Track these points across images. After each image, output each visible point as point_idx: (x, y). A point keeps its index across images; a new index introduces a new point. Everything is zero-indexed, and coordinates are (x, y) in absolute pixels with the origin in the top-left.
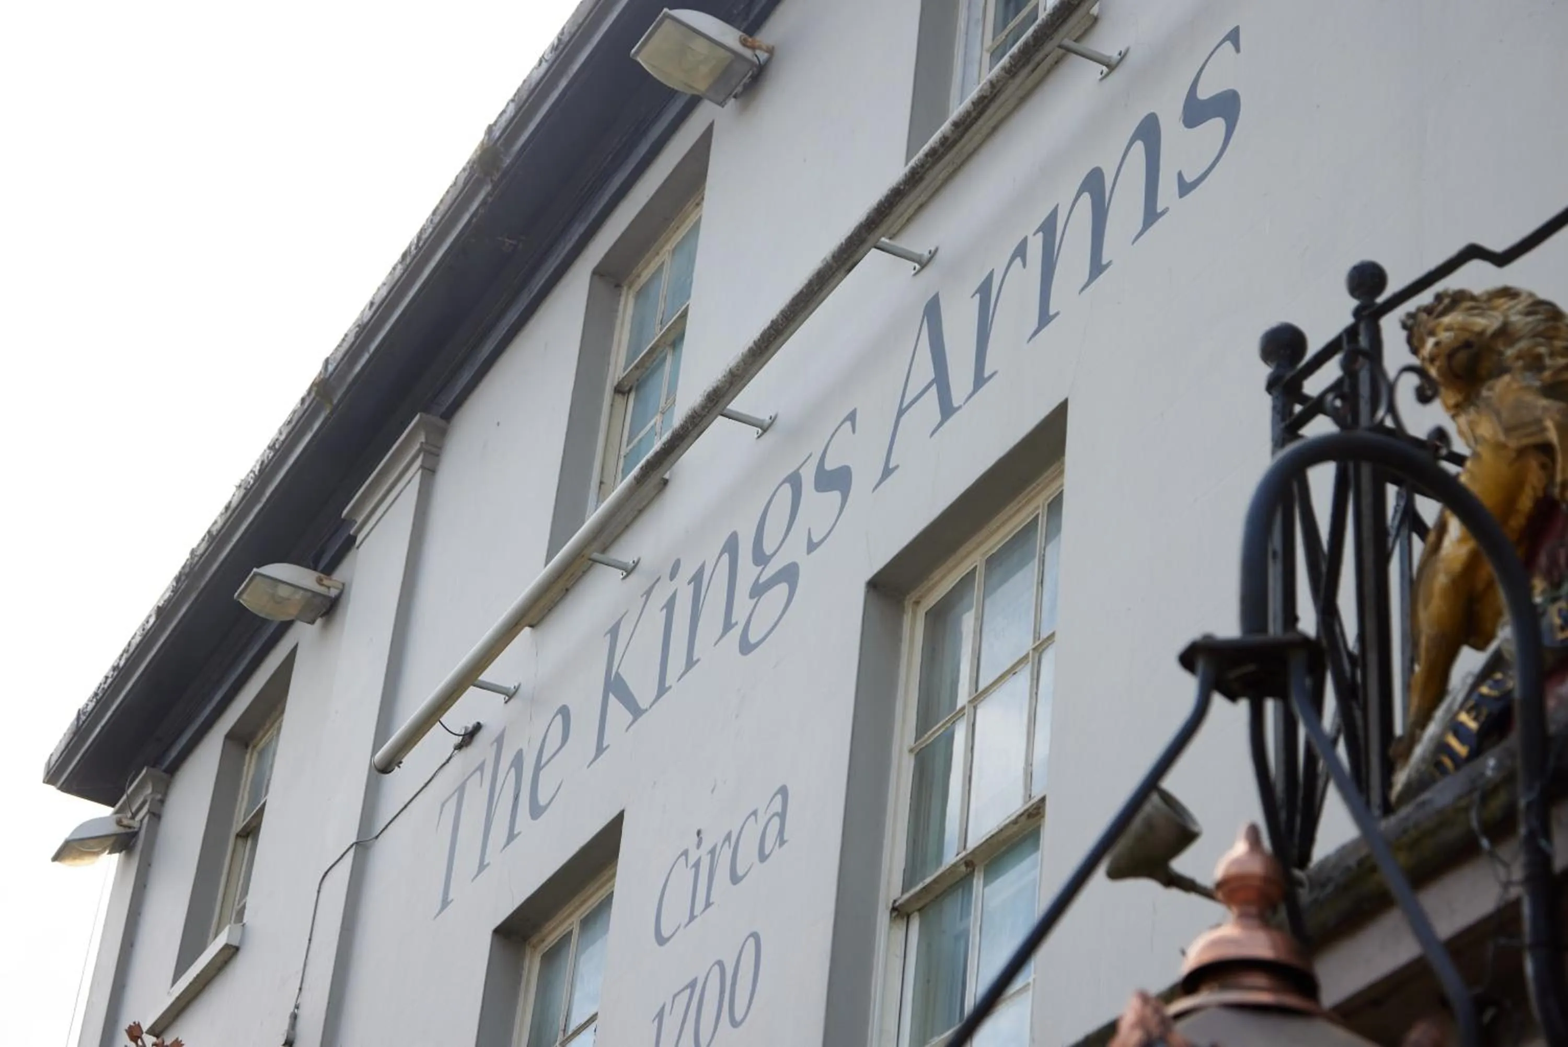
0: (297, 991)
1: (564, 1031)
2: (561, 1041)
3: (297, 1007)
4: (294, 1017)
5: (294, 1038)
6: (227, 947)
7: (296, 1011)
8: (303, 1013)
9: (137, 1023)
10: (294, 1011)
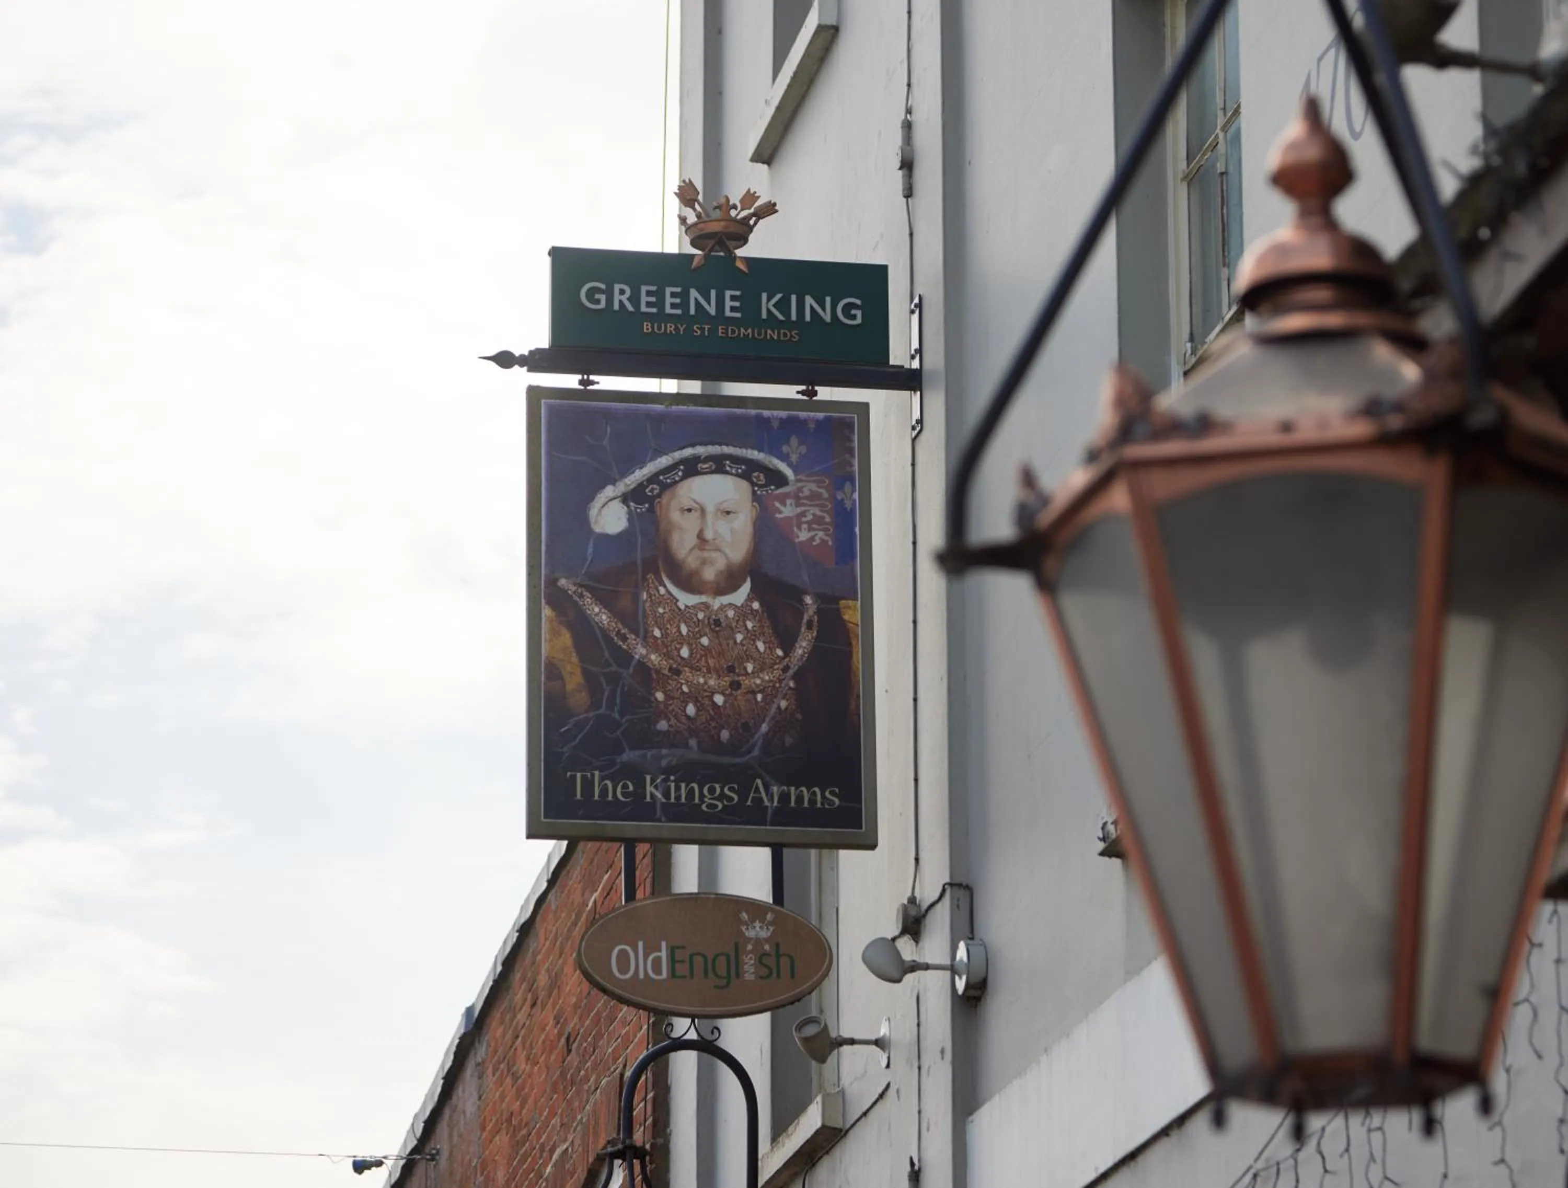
0: (906, 88)
1: (1224, 109)
2: (1222, 125)
3: (909, 111)
4: (908, 126)
5: (913, 155)
6: (821, 29)
7: (908, 116)
8: (918, 118)
9: (687, 181)
10: (906, 117)
